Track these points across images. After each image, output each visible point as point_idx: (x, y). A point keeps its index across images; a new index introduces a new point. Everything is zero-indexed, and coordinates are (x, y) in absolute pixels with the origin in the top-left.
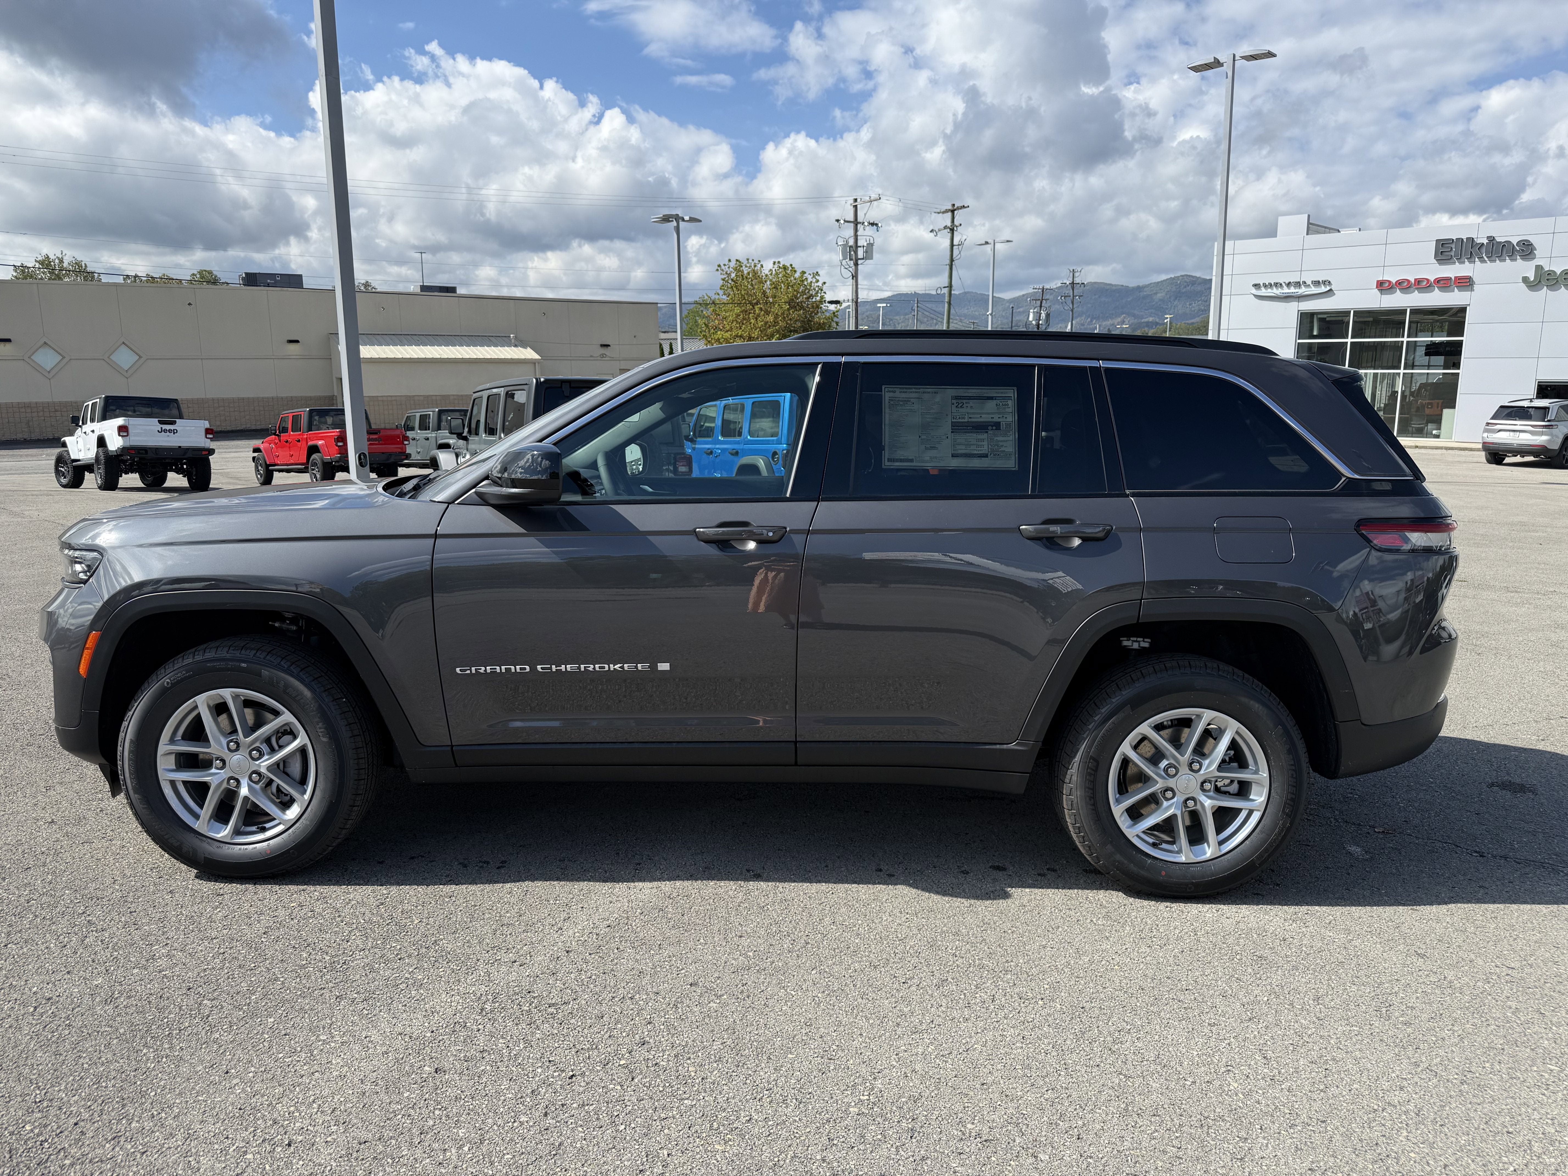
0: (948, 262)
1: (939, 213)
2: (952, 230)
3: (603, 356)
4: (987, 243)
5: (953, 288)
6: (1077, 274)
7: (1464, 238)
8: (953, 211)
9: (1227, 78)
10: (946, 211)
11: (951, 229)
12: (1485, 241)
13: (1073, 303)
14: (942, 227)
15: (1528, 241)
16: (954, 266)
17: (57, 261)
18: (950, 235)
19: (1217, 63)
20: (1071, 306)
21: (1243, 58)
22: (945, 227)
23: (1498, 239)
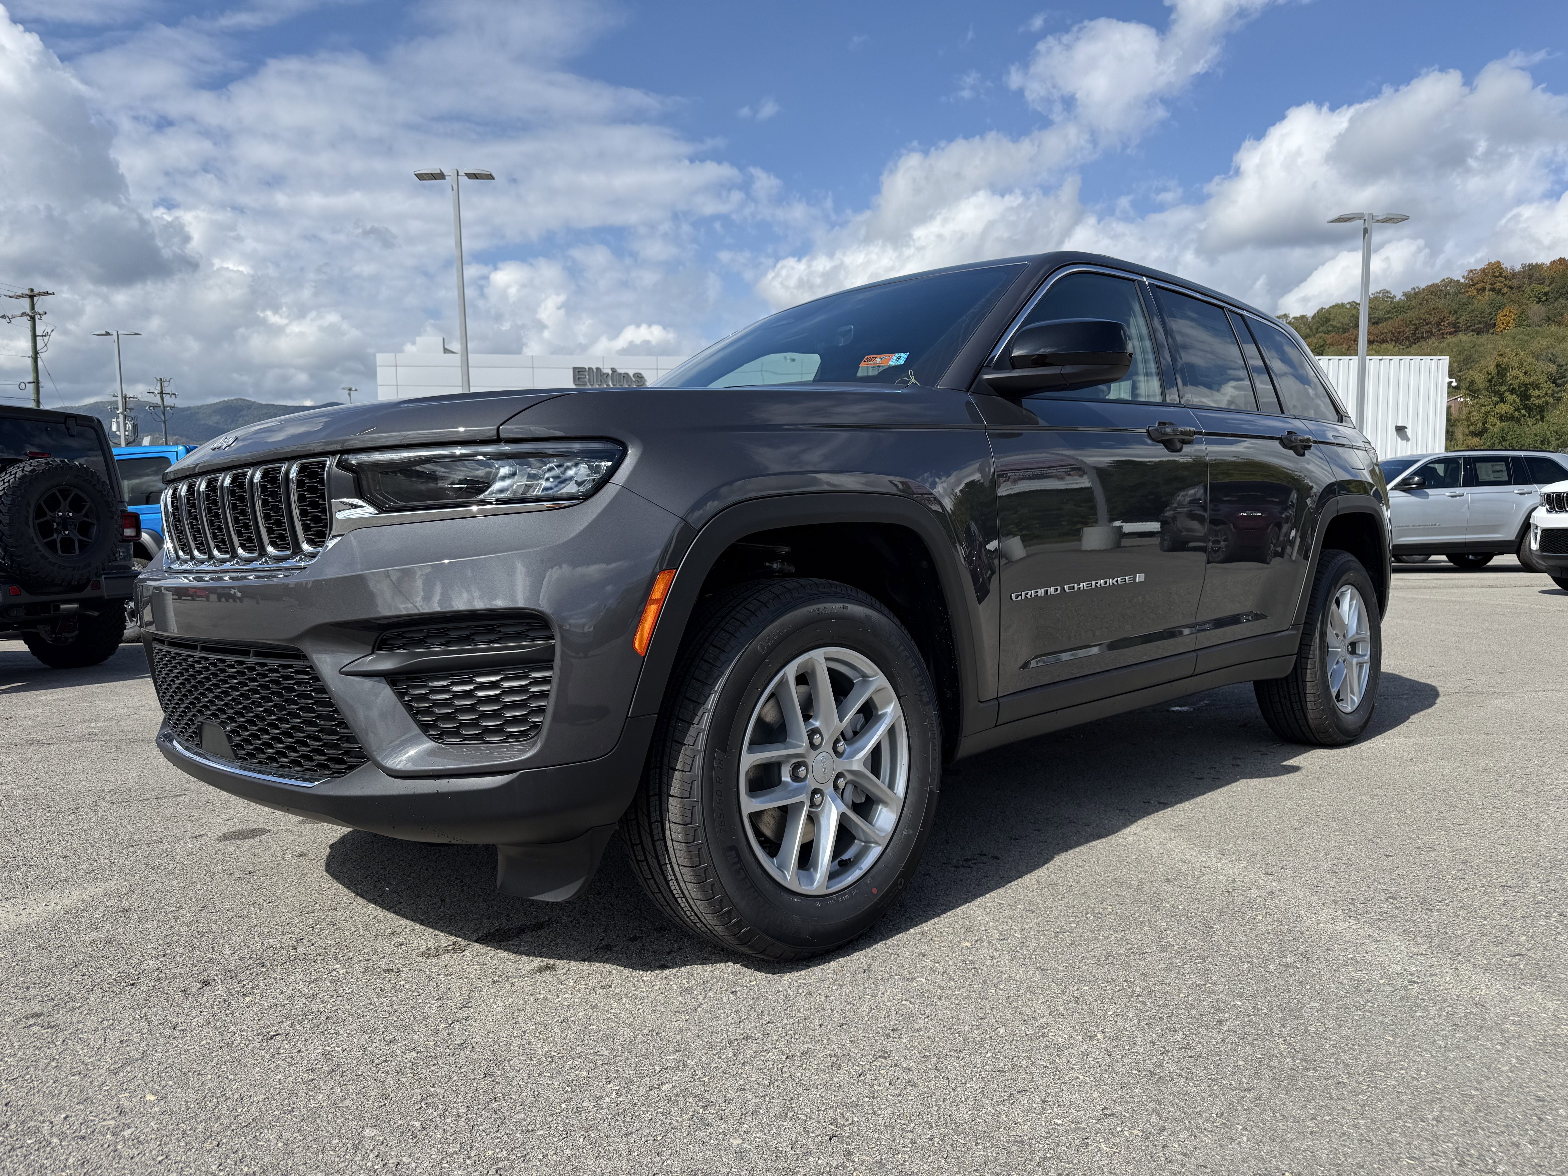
0: (30, 354)
1: (11, 297)
2: (33, 319)
4: (108, 334)
5: (41, 384)
6: (165, 384)
7: (594, 367)
8: (32, 297)
9: (453, 190)
10: (22, 296)
11: (31, 317)
12: (610, 372)
13: (164, 414)
14: (19, 313)
15: (640, 374)
16: (39, 360)
18: (29, 324)
19: (441, 176)
20: (163, 417)
21: (467, 175)
22: (24, 314)
23: (619, 371)
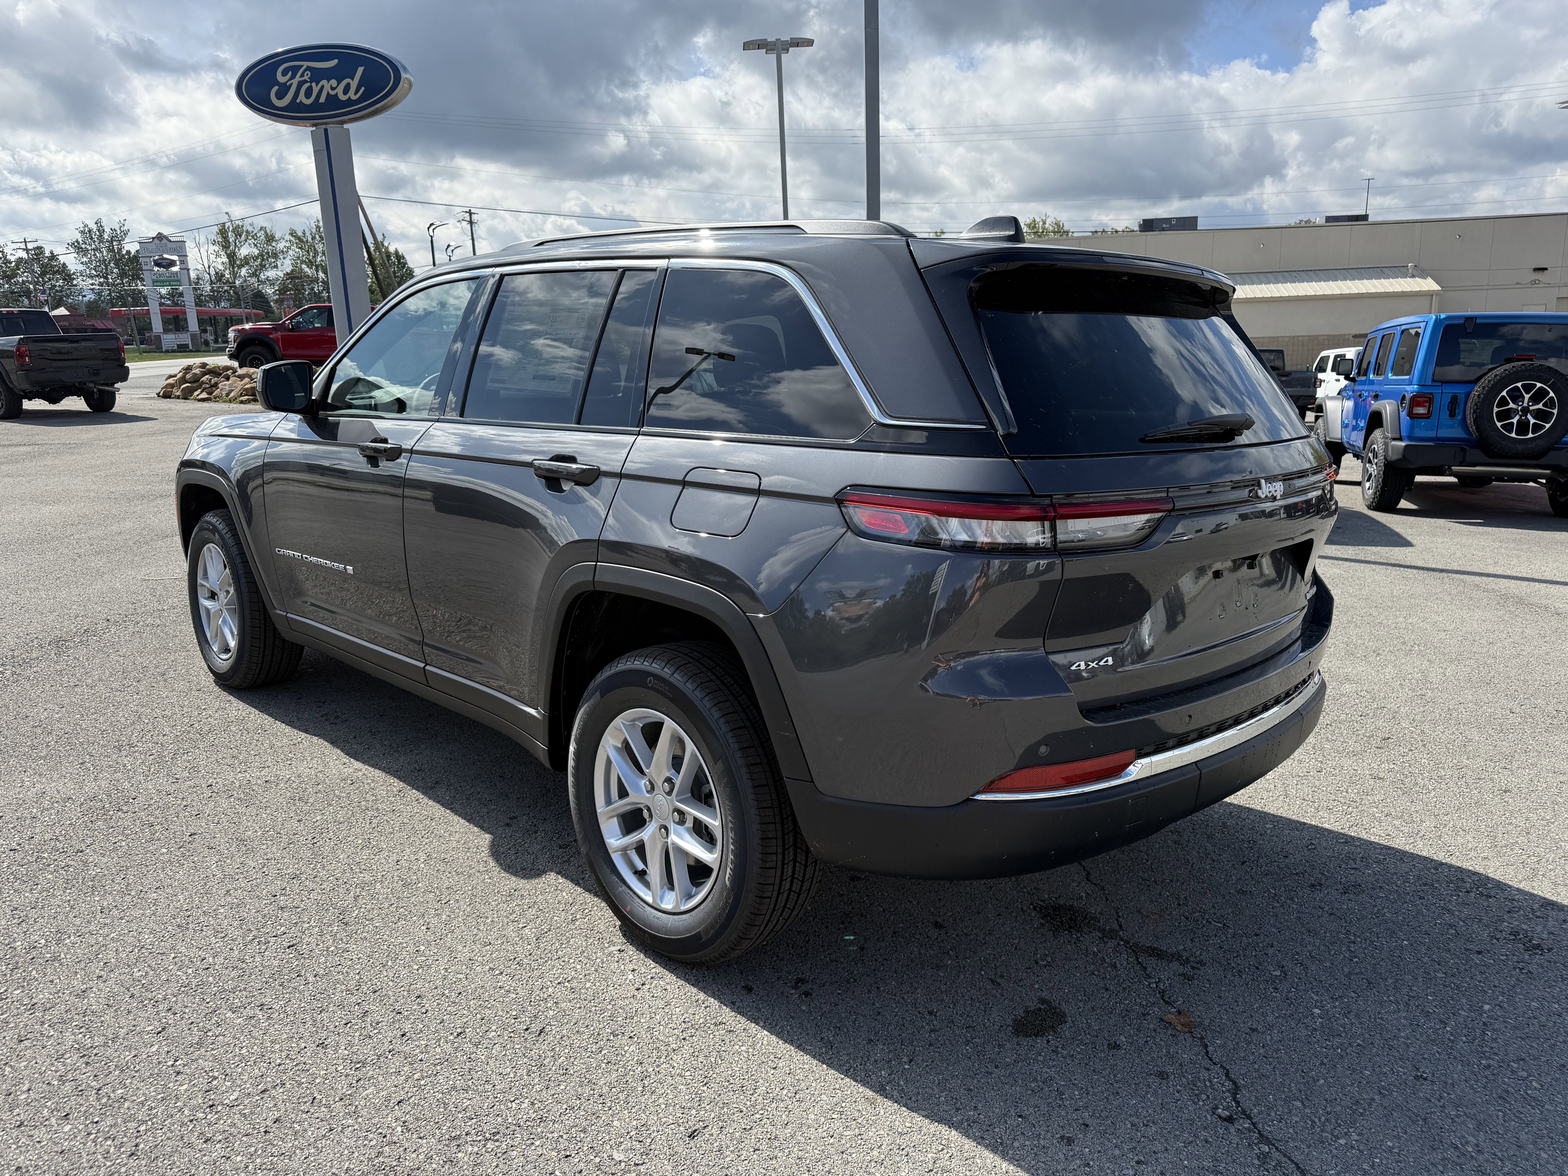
3: (1534, 282)
17: (1041, 223)
